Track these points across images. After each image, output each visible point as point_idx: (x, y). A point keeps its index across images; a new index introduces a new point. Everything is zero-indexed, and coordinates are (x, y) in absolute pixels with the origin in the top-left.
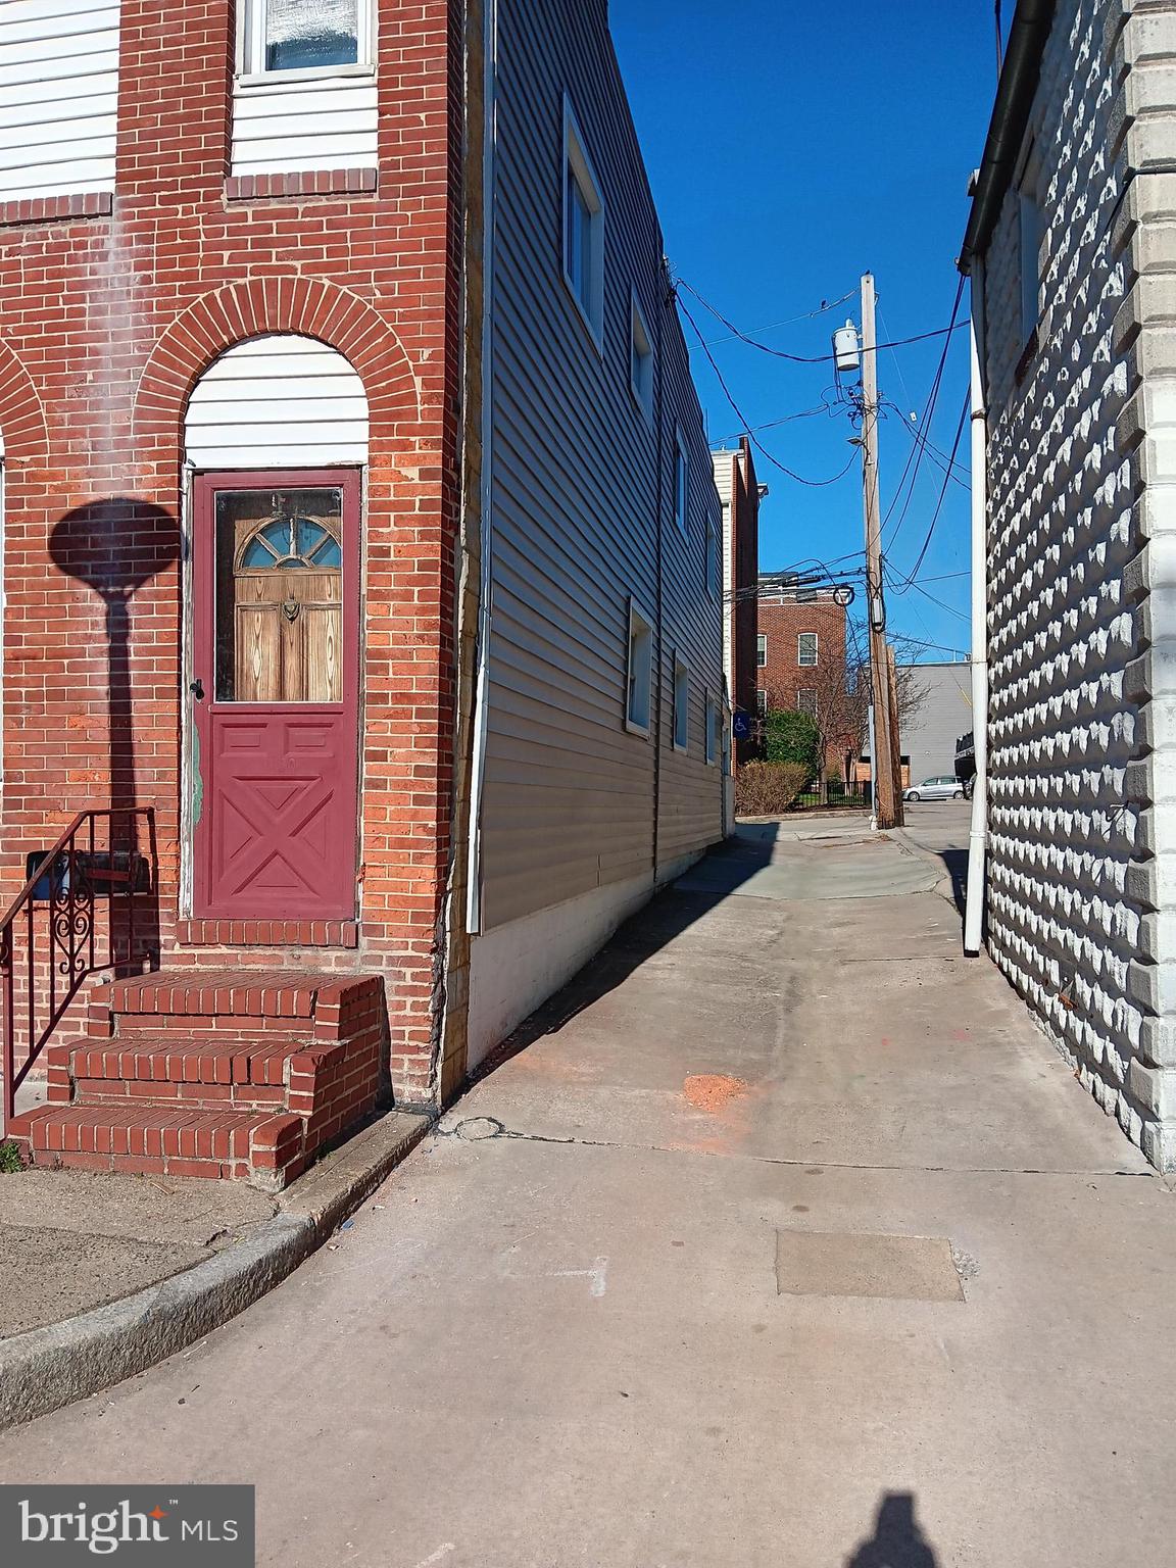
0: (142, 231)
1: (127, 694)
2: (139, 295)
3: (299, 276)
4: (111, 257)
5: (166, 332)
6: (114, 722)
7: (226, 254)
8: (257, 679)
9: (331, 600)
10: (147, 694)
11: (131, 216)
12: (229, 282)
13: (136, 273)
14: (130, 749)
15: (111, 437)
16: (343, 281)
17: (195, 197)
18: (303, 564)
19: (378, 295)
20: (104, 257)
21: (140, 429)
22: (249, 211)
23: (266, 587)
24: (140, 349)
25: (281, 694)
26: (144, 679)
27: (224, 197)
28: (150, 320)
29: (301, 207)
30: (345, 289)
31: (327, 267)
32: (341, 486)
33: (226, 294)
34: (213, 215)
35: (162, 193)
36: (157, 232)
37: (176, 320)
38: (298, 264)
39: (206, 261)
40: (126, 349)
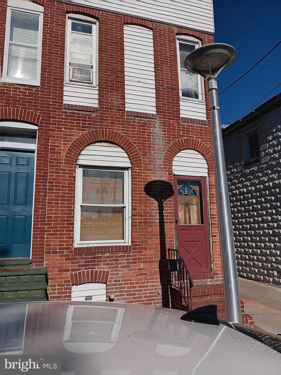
0: (164, 124)
1: (164, 222)
2: (163, 137)
3: (195, 139)
4: (157, 128)
5: (169, 146)
6: (160, 229)
7: (181, 132)
8: (180, 219)
9: (195, 203)
10: (167, 222)
11: (161, 120)
12: (182, 138)
13: (163, 132)
14: (164, 235)
15: (158, 166)
16: (203, 141)
17: (175, 119)
18: (189, 195)
19: (210, 145)
20: (155, 128)
21: (164, 165)
22: (186, 124)
23: (181, 199)
24: (164, 148)
25: (186, 223)
26: (167, 219)
27: (180, 120)
28: (166, 143)
29: (195, 125)
30: (203, 143)
31: (200, 138)
32: (202, 180)
33: (182, 140)
34: (179, 124)
35: (168, 117)
36: (167, 125)
37: (172, 144)
38: (195, 136)
39: (177, 133)
40: (160, 148)
